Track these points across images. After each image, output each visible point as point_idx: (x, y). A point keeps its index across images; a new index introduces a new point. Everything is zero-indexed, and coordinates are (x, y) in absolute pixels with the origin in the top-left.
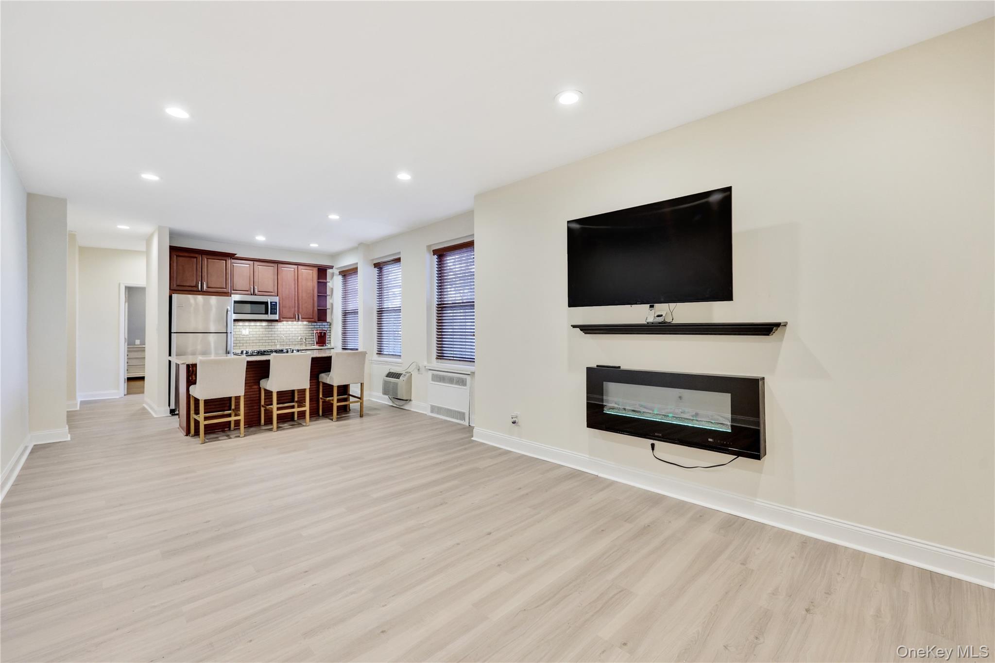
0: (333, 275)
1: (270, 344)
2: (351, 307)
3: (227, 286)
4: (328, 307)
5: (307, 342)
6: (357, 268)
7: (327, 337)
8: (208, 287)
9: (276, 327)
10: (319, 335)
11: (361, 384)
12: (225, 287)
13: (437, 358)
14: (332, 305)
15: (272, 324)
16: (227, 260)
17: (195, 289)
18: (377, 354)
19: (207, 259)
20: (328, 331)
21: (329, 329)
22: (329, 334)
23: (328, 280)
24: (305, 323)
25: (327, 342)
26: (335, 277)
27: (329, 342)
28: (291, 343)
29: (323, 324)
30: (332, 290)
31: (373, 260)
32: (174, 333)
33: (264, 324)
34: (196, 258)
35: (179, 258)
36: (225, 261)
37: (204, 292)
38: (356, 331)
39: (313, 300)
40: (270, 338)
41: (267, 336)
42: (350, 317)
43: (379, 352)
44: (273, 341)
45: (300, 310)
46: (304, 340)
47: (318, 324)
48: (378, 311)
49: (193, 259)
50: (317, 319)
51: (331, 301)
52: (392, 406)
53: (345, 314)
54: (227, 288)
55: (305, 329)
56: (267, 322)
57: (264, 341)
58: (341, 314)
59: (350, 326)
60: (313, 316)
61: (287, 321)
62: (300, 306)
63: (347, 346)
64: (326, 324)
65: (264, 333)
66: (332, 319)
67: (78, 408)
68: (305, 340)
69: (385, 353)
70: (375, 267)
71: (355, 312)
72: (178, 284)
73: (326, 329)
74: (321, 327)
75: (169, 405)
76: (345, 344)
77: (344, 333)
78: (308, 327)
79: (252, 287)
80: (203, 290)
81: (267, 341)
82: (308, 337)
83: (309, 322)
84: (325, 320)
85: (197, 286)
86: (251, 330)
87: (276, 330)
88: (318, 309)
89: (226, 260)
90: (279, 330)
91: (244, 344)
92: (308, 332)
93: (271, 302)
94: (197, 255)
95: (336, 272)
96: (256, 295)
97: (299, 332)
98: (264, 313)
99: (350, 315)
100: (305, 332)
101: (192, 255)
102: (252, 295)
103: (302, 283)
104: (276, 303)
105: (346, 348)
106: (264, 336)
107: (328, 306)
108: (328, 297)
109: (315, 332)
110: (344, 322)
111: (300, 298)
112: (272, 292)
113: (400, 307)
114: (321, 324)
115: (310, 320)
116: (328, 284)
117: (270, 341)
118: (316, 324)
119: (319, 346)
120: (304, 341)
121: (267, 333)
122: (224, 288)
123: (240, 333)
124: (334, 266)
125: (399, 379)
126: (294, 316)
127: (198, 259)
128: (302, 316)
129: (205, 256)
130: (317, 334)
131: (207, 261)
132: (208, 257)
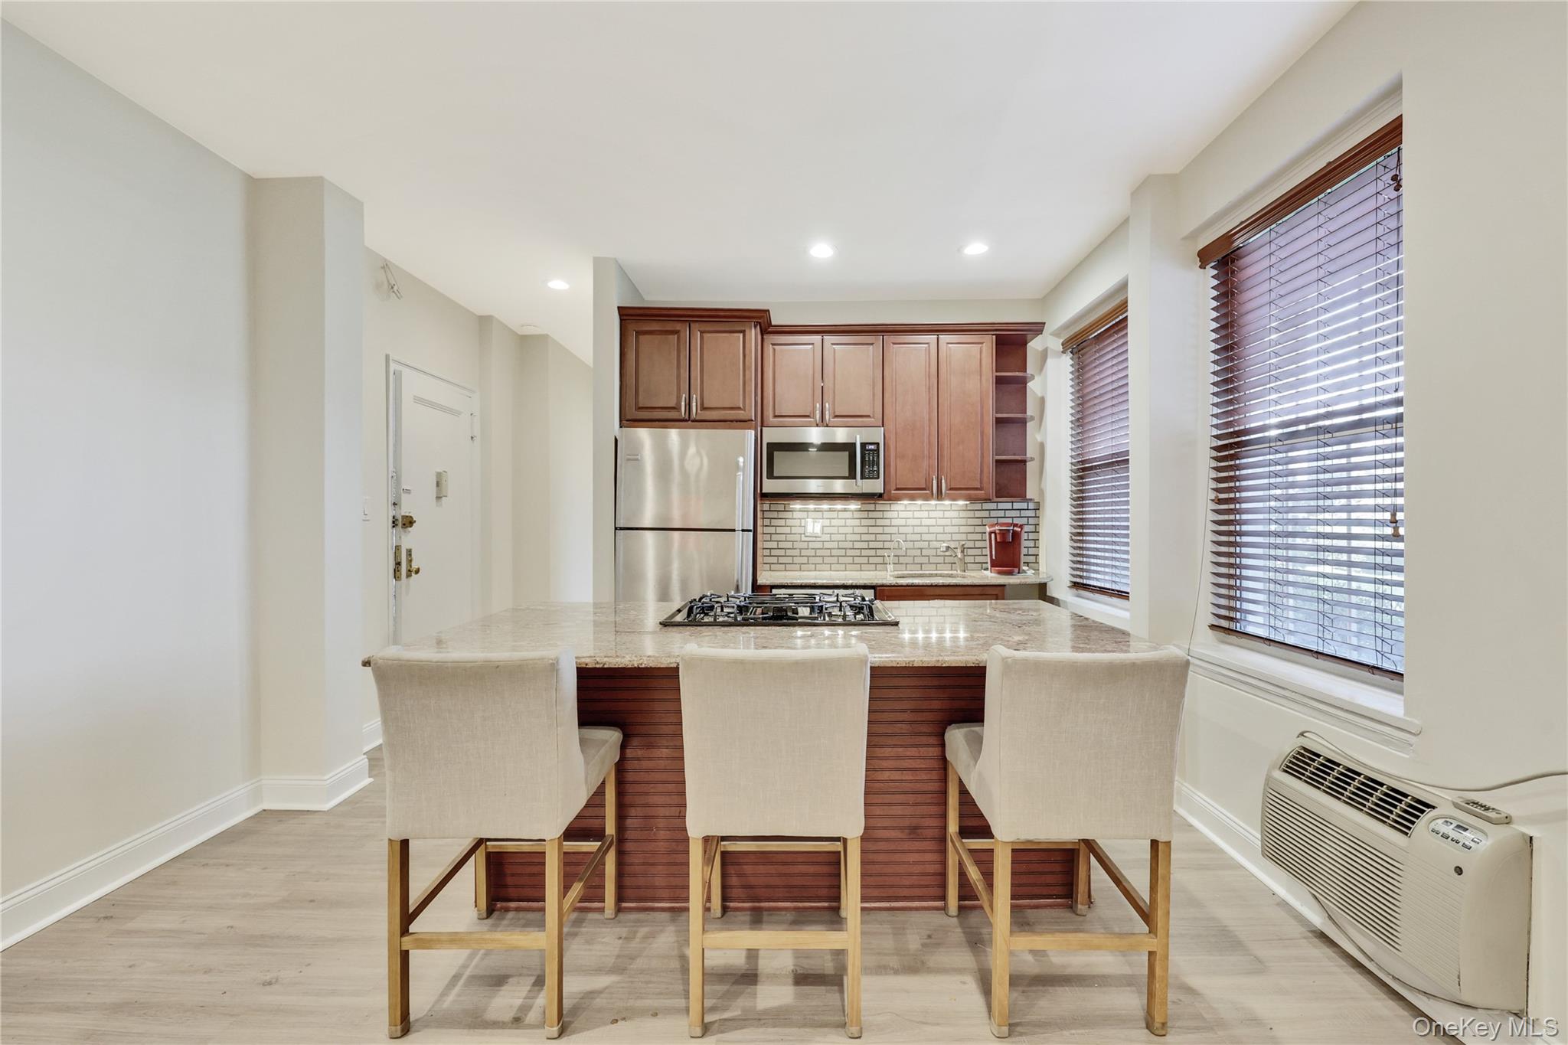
0: (1044, 355)
1: (872, 560)
2: (1101, 447)
4: (1029, 455)
5: (968, 559)
6: (1124, 306)
7: (1024, 543)
8: (704, 408)
9: (887, 515)
10: (999, 539)
11: (1154, 844)
12: (741, 406)
14: (1042, 447)
15: (879, 507)
16: (747, 331)
18: (1213, 627)
19: (702, 332)
20: (1026, 528)
21: (1031, 521)
22: (1032, 536)
23: (1030, 370)
24: (961, 503)
25: (1023, 559)
26: (1050, 362)
27: (1032, 559)
28: (925, 560)
29: (1016, 506)
30: (1042, 401)
31: (1193, 236)
32: (621, 529)
33: (854, 505)
34: (677, 332)
35: (640, 338)
36: (741, 335)
37: (695, 421)
38: (1119, 531)
39: (982, 433)
40: (872, 545)
41: (864, 538)
42: (1099, 483)
43: (1224, 623)
44: (879, 552)
45: (946, 464)
46: (959, 550)
47: (1001, 506)
48: (1218, 449)
49: (671, 337)
50: (991, 490)
51: (1039, 438)
52: (1322, 936)
53: (1083, 470)
54: (748, 408)
55: (963, 521)
56: (859, 502)
57: (858, 553)
58: (1069, 474)
59: (1099, 511)
60: (981, 483)
61: (913, 498)
62: (946, 453)
63: (1088, 578)
64: (1024, 505)
65: (857, 530)
66: (1042, 492)
68: (962, 552)
69: (1251, 630)
70: (1205, 265)
71: (1119, 462)
72: (639, 404)
73: (1023, 521)
74: (1008, 514)
76: (1082, 570)
77: (1079, 535)
78: (971, 514)
79: (818, 406)
81: (864, 553)
82: (970, 544)
83: (970, 498)
84: (1021, 495)
85: (677, 408)
86: (827, 522)
87: (887, 522)
88: (997, 461)
89: (743, 332)
90: (894, 522)
91: (812, 560)
92: (971, 529)
93: (863, 445)
94: (678, 326)
95: (1056, 344)
96: (827, 426)
97: (948, 529)
98: (847, 475)
99: (1097, 475)
100: (963, 529)
101: (670, 326)
102: (817, 426)
103: (950, 383)
104: (878, 444)
105: (1085, 581)
106: (857, 538)
107: (1031, 451)
108: (1029, 425)
109: (988, 529)
110: (1080, 500)
111: (945, 429)
112: (868, 416)
113: (1399, 402)
114: (1009, 506)
115: (973, 494)
116: (1030, 385)
117: (872, 553)
118: (993, 506)
119: (1000, 573)
120: (960, 555)
121: (865, 530)
122: (739, 408)
123: (801, 530)
124: (1044, 323)
125: (1406, 834)
126: (929, 481)
127: (682, 334)
128: (946, 481)
129: (697, 325)
130: (993, 535)
131: (702, 338)
132: (702, 329)
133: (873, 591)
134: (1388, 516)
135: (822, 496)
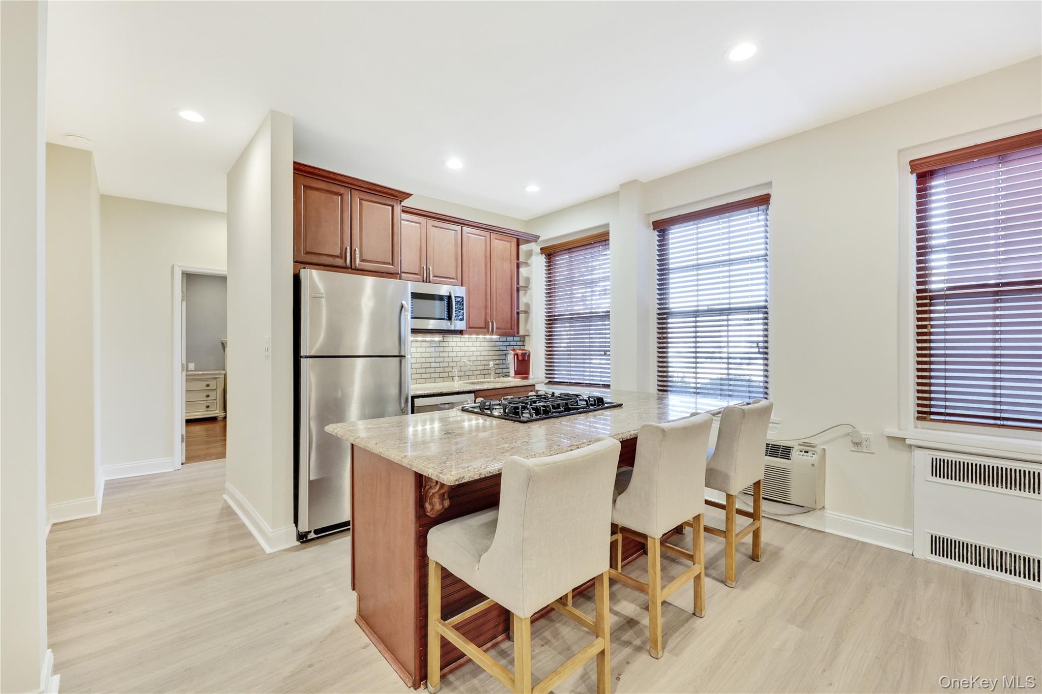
0: (530, 254)
1: (442, 375)
3: (395, 259)
4: (521, 310)
5: (496, 372)
6: (607, 234)
8: (362, 260)
9: (451, 344)
10: (520, 358)
12: (390, 261)
13: (918, 418)
15: (446, 339)
16: (395, 206)
17: (339, 262)
19: (361, 199)
29: (515, 339)
30: (527, 279)
31: (649, 215)
32: (307, 357)
34: (341, 195)
35: (309, 192)
36: (390, 208)
37: (356, 268)
39: (512, 295)
41: (437, 360)
45: (495, 313)
46: (492, 367)
47: (508, 339)
48: (659, 314)
49: (335, 197)
50: (515, 330)
51: (525, 300)
53: (552, 320)
54: (395, 263)
55: (490, 348)
57: (433, 370)
58: (544, 322)
60: (511, 325)
61: (478, 334)
62: (494, 306)
64: (520, 339)
65: (433, 355)
66: (529, 332)
67: (99, 512)
70: (654, 229)
72: (308, 250)
73: (524, 348)
74: (511, 344)
75: (296, 521)
76: (550, 373)
78: (494, 344)
79: (425, 267)
80: (353, 267)
84: (518, 333)
85: (343, 256)
86: (414, 350)
87: (449, 349)
88: (510, 313)
89: (393, 207)
90: (454, 349)
93: (456, 298)
94: (342, 190)
95: (537, 249)
96: (429, 282)
98: (445, 318)
100: (491, 353)
101: (335, 188)
102: (423, 281)
103: (497, 263)
104: (463, 297)
105: (554, 380)
106: (433, 360)
109: (511, 352)
111: (494, 291)
112: (453, 278)
117: (442, 370)
121: (438, 355)
122: (389, 263)
124: (540, 236)
125: (788, 459)
126: (486, 323)
127: (345, 197)
128: (496, 324)
129: (357, 192)
130: (516, 356)
131: (361, 204)
132: (361, 197)
133: (474, 394)
134: (755, 345)
135: (438, 331)
